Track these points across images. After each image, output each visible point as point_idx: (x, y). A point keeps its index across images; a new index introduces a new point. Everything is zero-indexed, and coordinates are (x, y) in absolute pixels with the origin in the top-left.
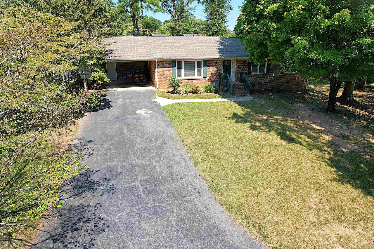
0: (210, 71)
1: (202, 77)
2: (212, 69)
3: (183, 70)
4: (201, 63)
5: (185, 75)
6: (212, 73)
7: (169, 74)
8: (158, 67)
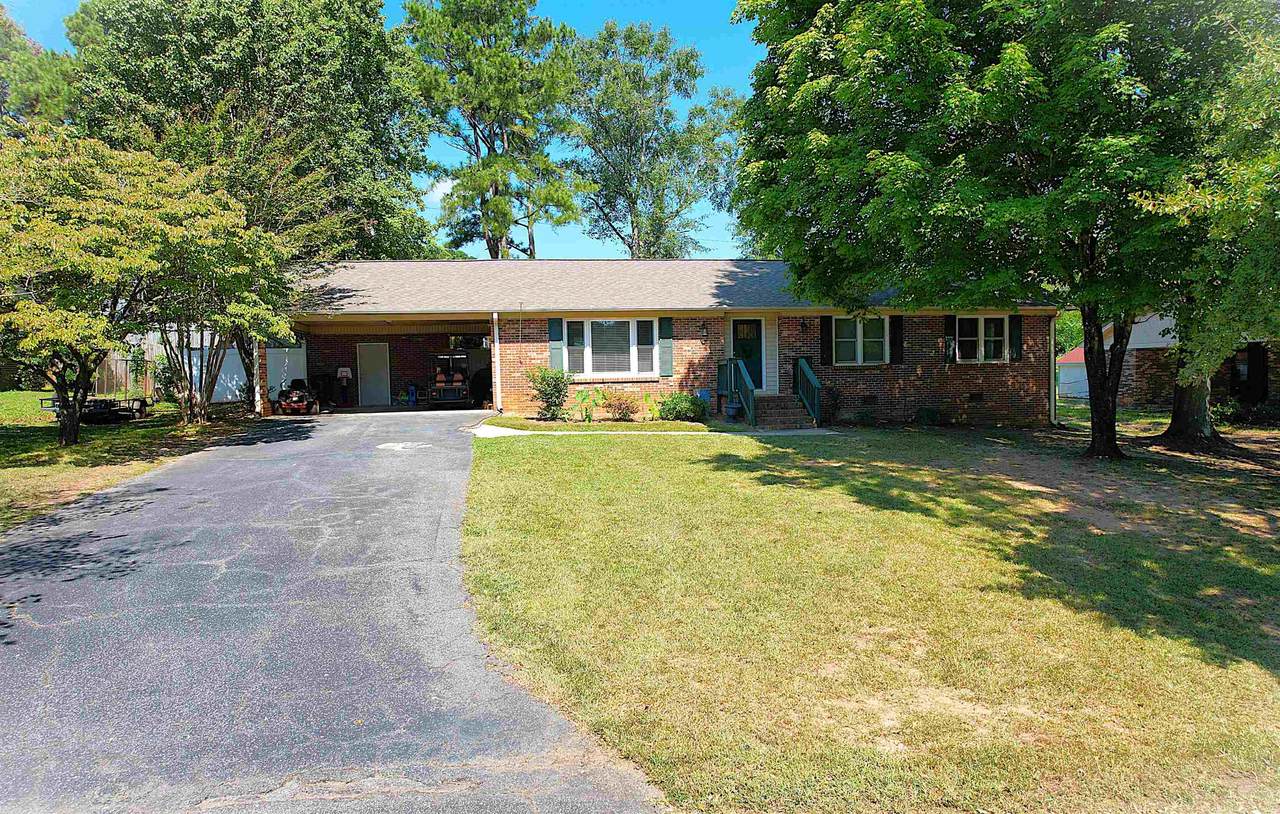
0: (684, 353)
1: (655, 374)
2: (692, 350)
3: (588, 351)
4: (652, 326)
5: (597, 368)
6: (691, 364)
7: (539, 361)
8: (503, 339)
